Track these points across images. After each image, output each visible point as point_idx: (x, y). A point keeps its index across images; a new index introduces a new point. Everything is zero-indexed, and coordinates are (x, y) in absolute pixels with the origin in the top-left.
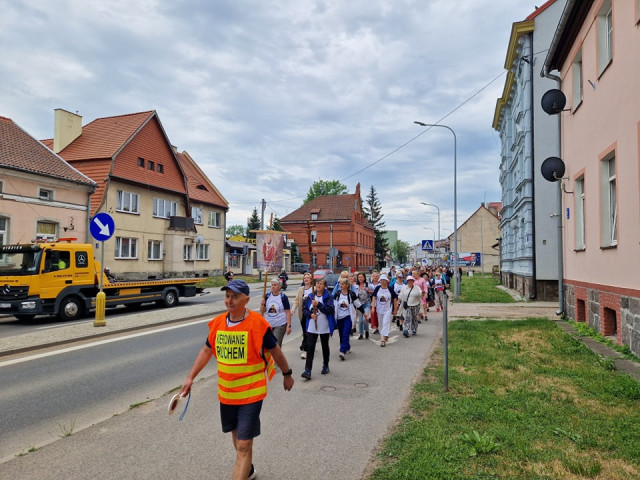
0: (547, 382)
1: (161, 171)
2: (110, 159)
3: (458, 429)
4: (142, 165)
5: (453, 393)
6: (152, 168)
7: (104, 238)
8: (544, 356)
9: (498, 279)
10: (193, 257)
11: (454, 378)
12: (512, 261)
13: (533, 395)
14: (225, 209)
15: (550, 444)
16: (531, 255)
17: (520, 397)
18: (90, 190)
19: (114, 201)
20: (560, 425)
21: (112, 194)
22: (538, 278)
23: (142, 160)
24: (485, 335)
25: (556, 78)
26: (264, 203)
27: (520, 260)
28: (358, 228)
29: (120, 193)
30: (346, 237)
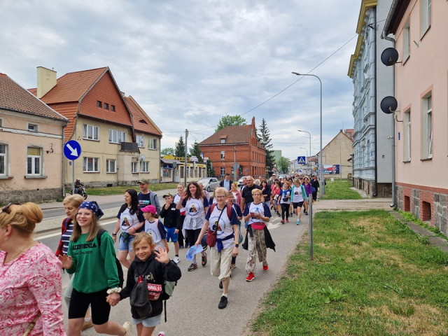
0: (381, 253)
1: (114, 110)
2: (77, 102)
3: (318, 286)
4: (100, 106)
5: (316, 261)
6: (107, 108)
7: (74, 158)
8: (380, 235)
9: (351, 183)
10: (138, 171)
11: (317, 251)
12: (361, 170)
13: (371, 262)
14: (160, 137)
15: (380, 294)
16: (374, 166)
17: (361, 263)
18: (64, 124)
19: (81, 132)
20: (388, 281)
21: (79, 126)
22: (379, 181)
23: (100, 102)
24: (341, 222)
25: (392, 40)
26: (187, 132)
27: (367, 169)
28: (254, 149)
29: (85, 126)
30: (245, 155)
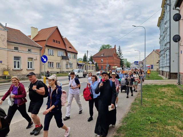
0: (173, 103)
1: (59, 43)
2: (46, 40)
3: (145, 116)
4: (54, 42)
5: (144, 106)
6: (57, 43)
7: (45, 62)
8: (172, 95)
9: (158, 73)
10: (68, 67)
11: (144, 101)
12: (163, 67)
13: (168, 107)
14: (77, 53)
15: (173, 121)
16: (169, 65)
17: (164, 107)
18: (41, 49)
19: (47, 52)
20: (177, 116)
21: (46, 50)
22: (171, 72)
23: (54, 40)
24: (154, 89)
25: (178, 10)
26: (88, 51)
27: (166, 67)
28: (115, 58)
29: (49, 50)
30: (112, 61)
